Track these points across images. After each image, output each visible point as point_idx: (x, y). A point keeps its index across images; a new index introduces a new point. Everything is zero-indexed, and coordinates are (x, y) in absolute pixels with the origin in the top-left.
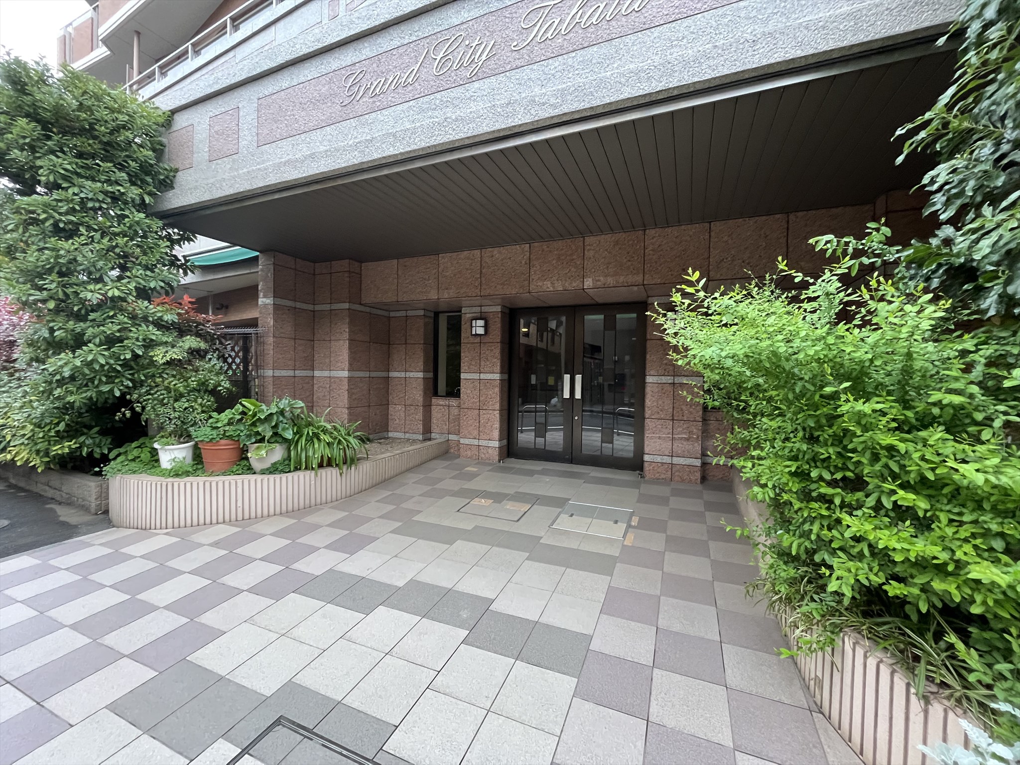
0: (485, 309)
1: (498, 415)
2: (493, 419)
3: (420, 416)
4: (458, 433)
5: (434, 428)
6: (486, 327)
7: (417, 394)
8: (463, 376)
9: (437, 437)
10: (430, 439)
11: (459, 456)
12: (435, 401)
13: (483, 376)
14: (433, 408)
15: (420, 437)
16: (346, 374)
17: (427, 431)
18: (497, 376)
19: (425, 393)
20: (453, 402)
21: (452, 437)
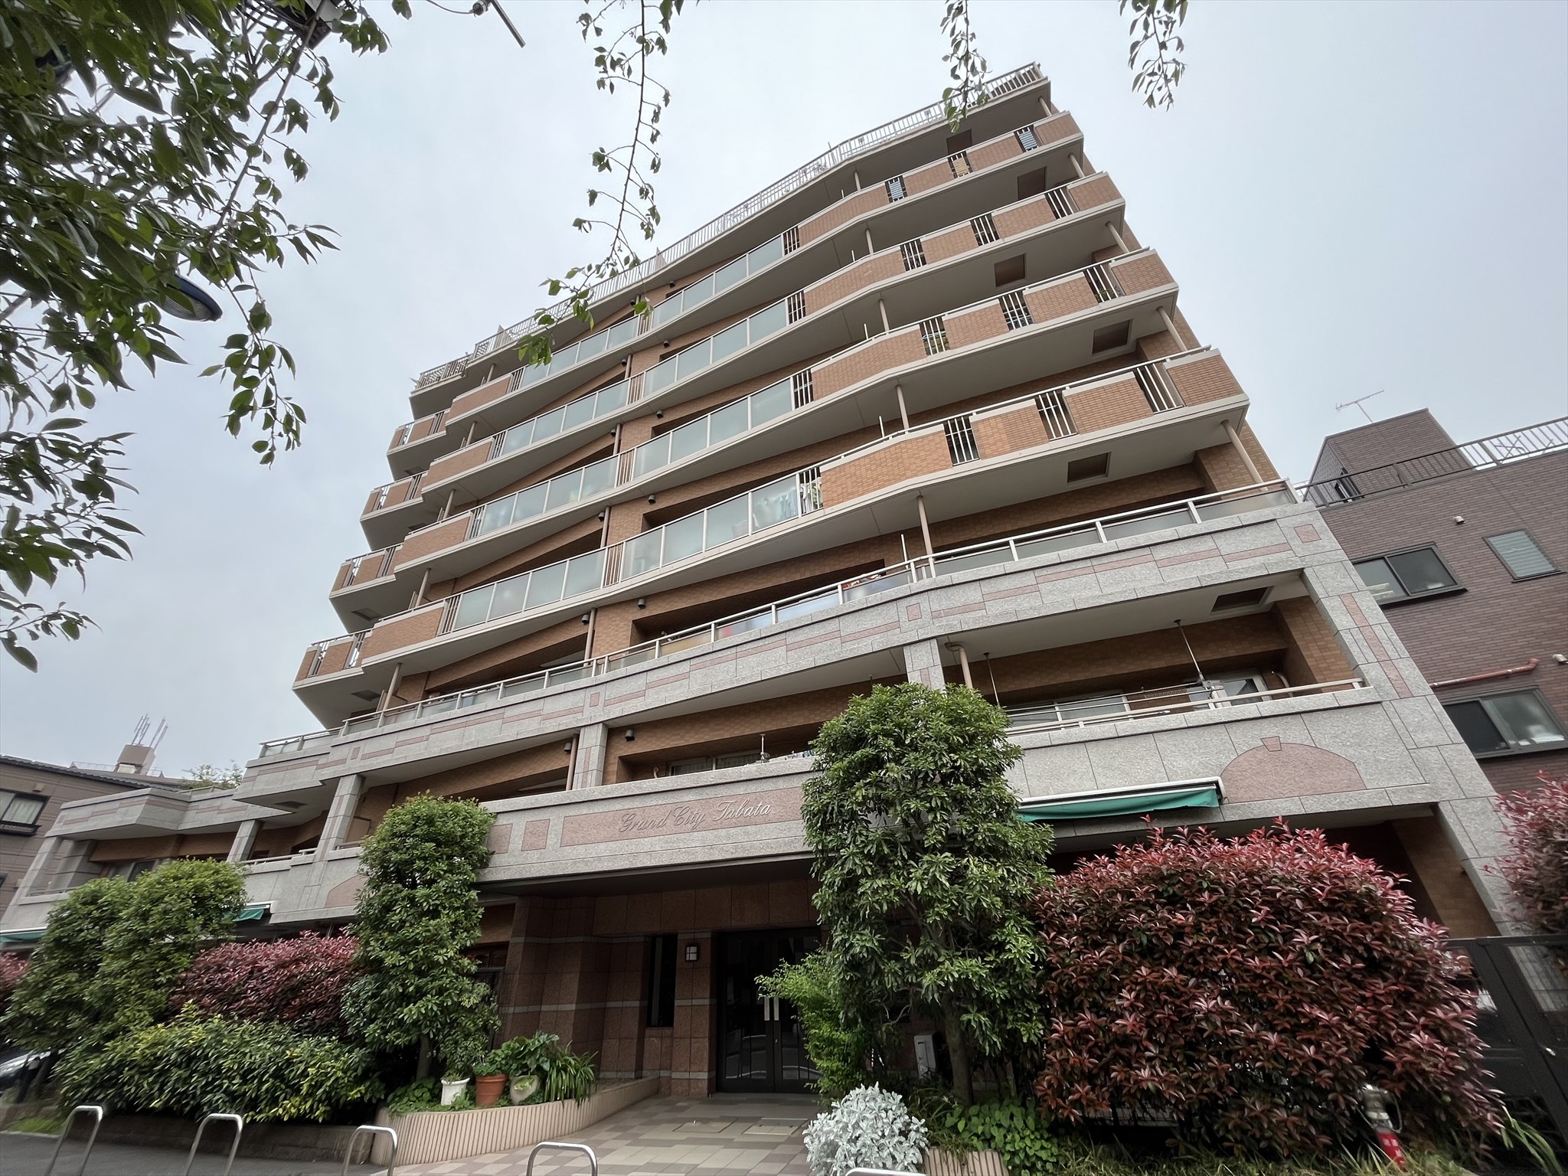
0: (698, 936)
1: (707, 1044)
2: (702, 1047)
3: (634, 1050)
4: (670, 1068)
5: (647, 1064)
6: (698, 953)
7: (632, 1025)
8: (677, 1003)
9: (648, 1074)
10: (641, 1078)
11: (670, 1095)
12: (648, 1032)
13: (695, 1002)
14: (646, 1040)
15: (633, 1075)
16: (573, 1007)
17: (639, 1068)
18: (707, 1002)
19: (640, 1024)
20: (667, 1031)
21: (664, 1073)
